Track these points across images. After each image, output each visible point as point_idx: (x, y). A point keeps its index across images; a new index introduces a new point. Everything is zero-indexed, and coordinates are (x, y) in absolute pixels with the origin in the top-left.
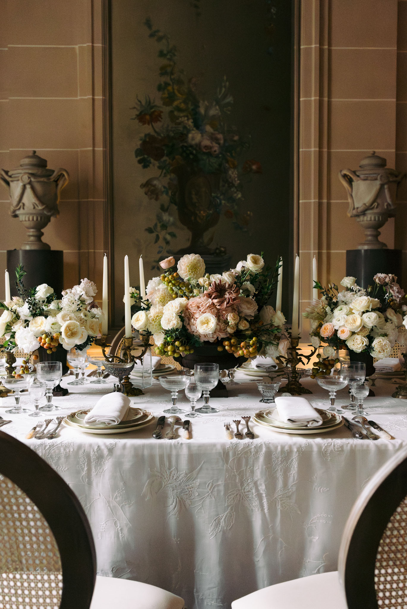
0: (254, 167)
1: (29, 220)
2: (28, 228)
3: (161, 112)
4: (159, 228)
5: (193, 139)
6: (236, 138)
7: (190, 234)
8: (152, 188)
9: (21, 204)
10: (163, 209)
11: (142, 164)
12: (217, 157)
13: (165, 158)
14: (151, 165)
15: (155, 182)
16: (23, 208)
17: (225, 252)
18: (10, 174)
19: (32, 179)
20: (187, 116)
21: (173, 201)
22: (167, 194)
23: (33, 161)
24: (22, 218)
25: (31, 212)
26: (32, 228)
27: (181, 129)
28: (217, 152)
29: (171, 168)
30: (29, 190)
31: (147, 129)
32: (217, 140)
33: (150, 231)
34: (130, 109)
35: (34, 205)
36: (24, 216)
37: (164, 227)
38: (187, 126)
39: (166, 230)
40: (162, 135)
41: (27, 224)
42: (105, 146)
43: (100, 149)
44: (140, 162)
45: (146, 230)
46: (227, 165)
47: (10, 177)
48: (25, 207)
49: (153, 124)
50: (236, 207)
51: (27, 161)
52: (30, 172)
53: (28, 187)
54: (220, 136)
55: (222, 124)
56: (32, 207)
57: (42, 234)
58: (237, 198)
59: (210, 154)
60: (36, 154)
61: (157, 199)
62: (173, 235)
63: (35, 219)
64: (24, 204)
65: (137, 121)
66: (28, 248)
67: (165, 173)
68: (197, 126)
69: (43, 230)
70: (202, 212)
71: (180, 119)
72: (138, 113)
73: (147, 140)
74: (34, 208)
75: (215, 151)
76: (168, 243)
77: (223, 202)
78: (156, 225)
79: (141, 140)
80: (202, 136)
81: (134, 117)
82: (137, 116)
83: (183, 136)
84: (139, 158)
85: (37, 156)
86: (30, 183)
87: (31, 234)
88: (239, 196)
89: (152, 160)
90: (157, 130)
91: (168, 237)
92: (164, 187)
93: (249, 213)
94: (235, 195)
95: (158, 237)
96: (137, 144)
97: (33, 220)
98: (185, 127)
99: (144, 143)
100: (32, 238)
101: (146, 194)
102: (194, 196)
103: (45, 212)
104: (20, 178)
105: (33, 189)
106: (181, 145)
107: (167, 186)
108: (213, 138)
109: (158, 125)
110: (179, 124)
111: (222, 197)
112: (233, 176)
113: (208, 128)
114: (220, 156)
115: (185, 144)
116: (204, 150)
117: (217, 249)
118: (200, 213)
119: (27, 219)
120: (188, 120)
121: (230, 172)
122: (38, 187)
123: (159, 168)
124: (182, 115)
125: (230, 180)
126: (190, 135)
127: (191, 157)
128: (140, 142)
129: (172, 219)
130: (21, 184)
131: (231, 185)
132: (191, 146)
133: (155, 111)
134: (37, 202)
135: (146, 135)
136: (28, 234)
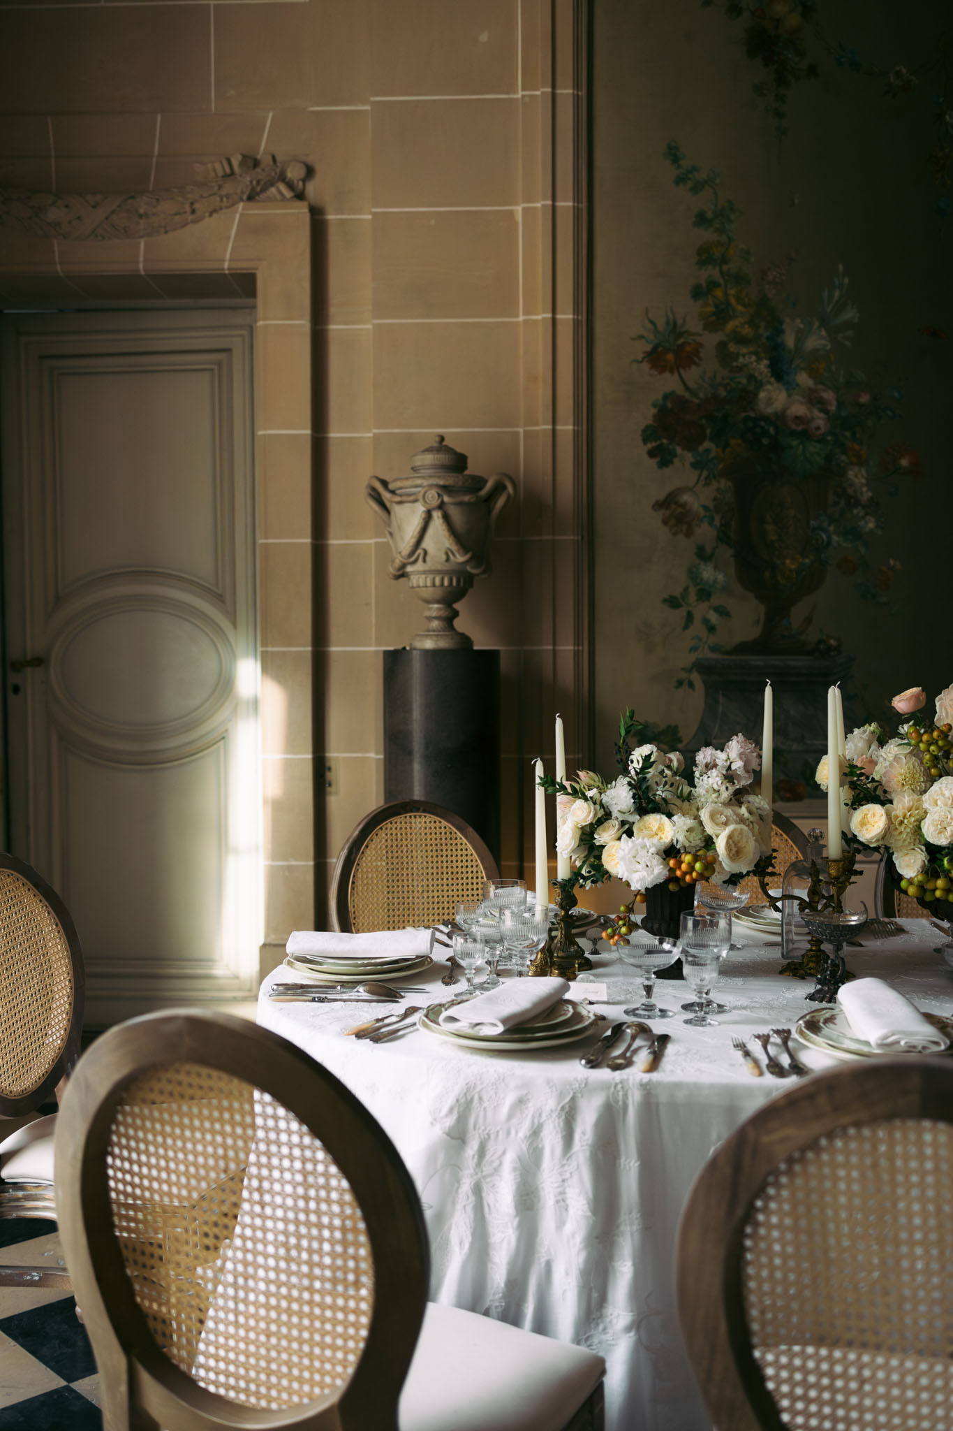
0: (904, 462)
1: (434, 585)
2: (428, 602)
3: (700, 345)
4: (692, 597)
5: (769, 402)
6: (865, 399)
7: (762, 609)
8: (679, 510)
9: (419, 551)
10: (702, 554)
11: (658, 459)
12: (822, 440)
13: (707, 444)
14: (676, 461)
15: (686, 498)
16: (424, 561)
17: (838, 649)
18: (391, 486)
19: (446, 499)
20: (756, 353)
21: (723, 537)
22: (711, 523)
23: (442, 458)
24: (416, 580)
25: (440, 567)
26: (438, 602)
27: (744, 381)
28: (823, 430)
29: (721, 466)
30: (437, 521)
31: (669, 383)
32: (821, 404)
33: (673, 603)
34: (633, 339)
35: (447, 554)
36: (424, 576)
37: (705, 594)
38: (756, 374)
39: (709, 600)
40: (701, 395)
41: (428, 593)
42: (577, 422)
43: (566, 428)
44: (652, 454)
45: (665, 601)
46: (844, 458)
47: (393, 492)
48: (428, 558)
49: (682, 371)
50: (863, 550)
51: (429, 459)
52: (442, 482)
53: (437, 515)
54: (829, 396)
55: (833, 368)
56: (444, 557)
57: (455, 614)
58: (867, 530)
59: (805, 436)
60: (444, 443)
61: (689, 534)
62: (723, 612)
63: (446, 583)
64: (425, 552)
65: (646, 366)
66: (429, 644)
67: (706, 478)
68: (779, 373)
69: (457, 606)
70: (788, 561)
71: (741, 360)
72: (649, 348)
73: (669, 405)
74: (448, 559)
75: (818, 428)
76: (712, 629)
77: (835, 538)
78: (686, 590)
79: (655, 406)
80: (789, 396)
81: (640, 356)
82: (648, 354)
83: (747, 397)
84: (650, 446)
85: (446, 446)
86: (441, 506)
87: (434, 614)
88: (871, 525)
89: (679, 450)
90: (691, 385)
91: (713, 617)
92: (705, 508)
93: (892, 562)
94: (862, 523)
95: (690, 617)
96: (645, 415)
97: (442, 584)
98: (751, 378)
99: (663, 413)
100: (435, 624)
101: (665, 522)
102: (770, 528)
103: (469, 569)
104: (420, 497)
105: (446, 518)
106: (743, 415)
107: (711, 505)
108: (814, 400)
109: (692, 375)
110: (739, 369)
111: (832, 528)
112: (857, 481)
113: (803, 379)
114: (829, 438)
115: (752, 414)
116: (794, 427)
117: (820, 642)
118: (784, 563)
119: (429, 583)
120: (759, 360)
121: (851, 474)
122: (456, 515)
123: (695, 465)
124: (744, 350)
125: (850, 491)
126: (762, 395)
127: (765, 441)
128: (654, 411)
129: (720, 577)
130: (420, 509)
131: (853, 502)
132: (766, 418)
133: (684, 344)
134: (454, 548)
135: (666, 397)
136: (427, 614)
